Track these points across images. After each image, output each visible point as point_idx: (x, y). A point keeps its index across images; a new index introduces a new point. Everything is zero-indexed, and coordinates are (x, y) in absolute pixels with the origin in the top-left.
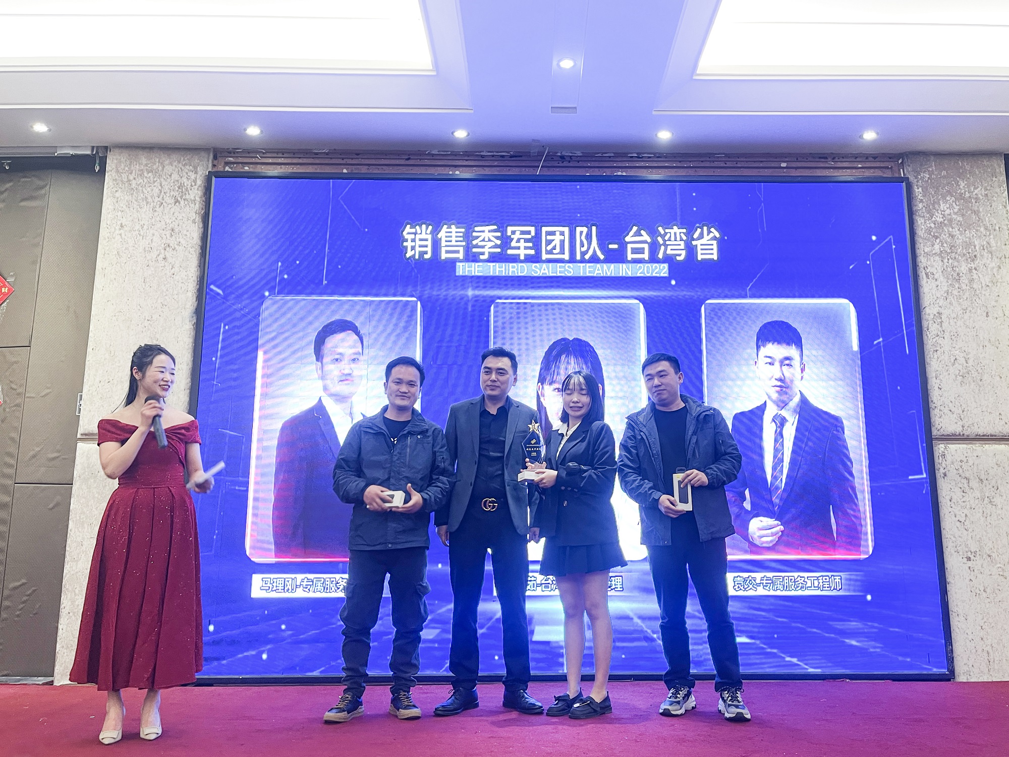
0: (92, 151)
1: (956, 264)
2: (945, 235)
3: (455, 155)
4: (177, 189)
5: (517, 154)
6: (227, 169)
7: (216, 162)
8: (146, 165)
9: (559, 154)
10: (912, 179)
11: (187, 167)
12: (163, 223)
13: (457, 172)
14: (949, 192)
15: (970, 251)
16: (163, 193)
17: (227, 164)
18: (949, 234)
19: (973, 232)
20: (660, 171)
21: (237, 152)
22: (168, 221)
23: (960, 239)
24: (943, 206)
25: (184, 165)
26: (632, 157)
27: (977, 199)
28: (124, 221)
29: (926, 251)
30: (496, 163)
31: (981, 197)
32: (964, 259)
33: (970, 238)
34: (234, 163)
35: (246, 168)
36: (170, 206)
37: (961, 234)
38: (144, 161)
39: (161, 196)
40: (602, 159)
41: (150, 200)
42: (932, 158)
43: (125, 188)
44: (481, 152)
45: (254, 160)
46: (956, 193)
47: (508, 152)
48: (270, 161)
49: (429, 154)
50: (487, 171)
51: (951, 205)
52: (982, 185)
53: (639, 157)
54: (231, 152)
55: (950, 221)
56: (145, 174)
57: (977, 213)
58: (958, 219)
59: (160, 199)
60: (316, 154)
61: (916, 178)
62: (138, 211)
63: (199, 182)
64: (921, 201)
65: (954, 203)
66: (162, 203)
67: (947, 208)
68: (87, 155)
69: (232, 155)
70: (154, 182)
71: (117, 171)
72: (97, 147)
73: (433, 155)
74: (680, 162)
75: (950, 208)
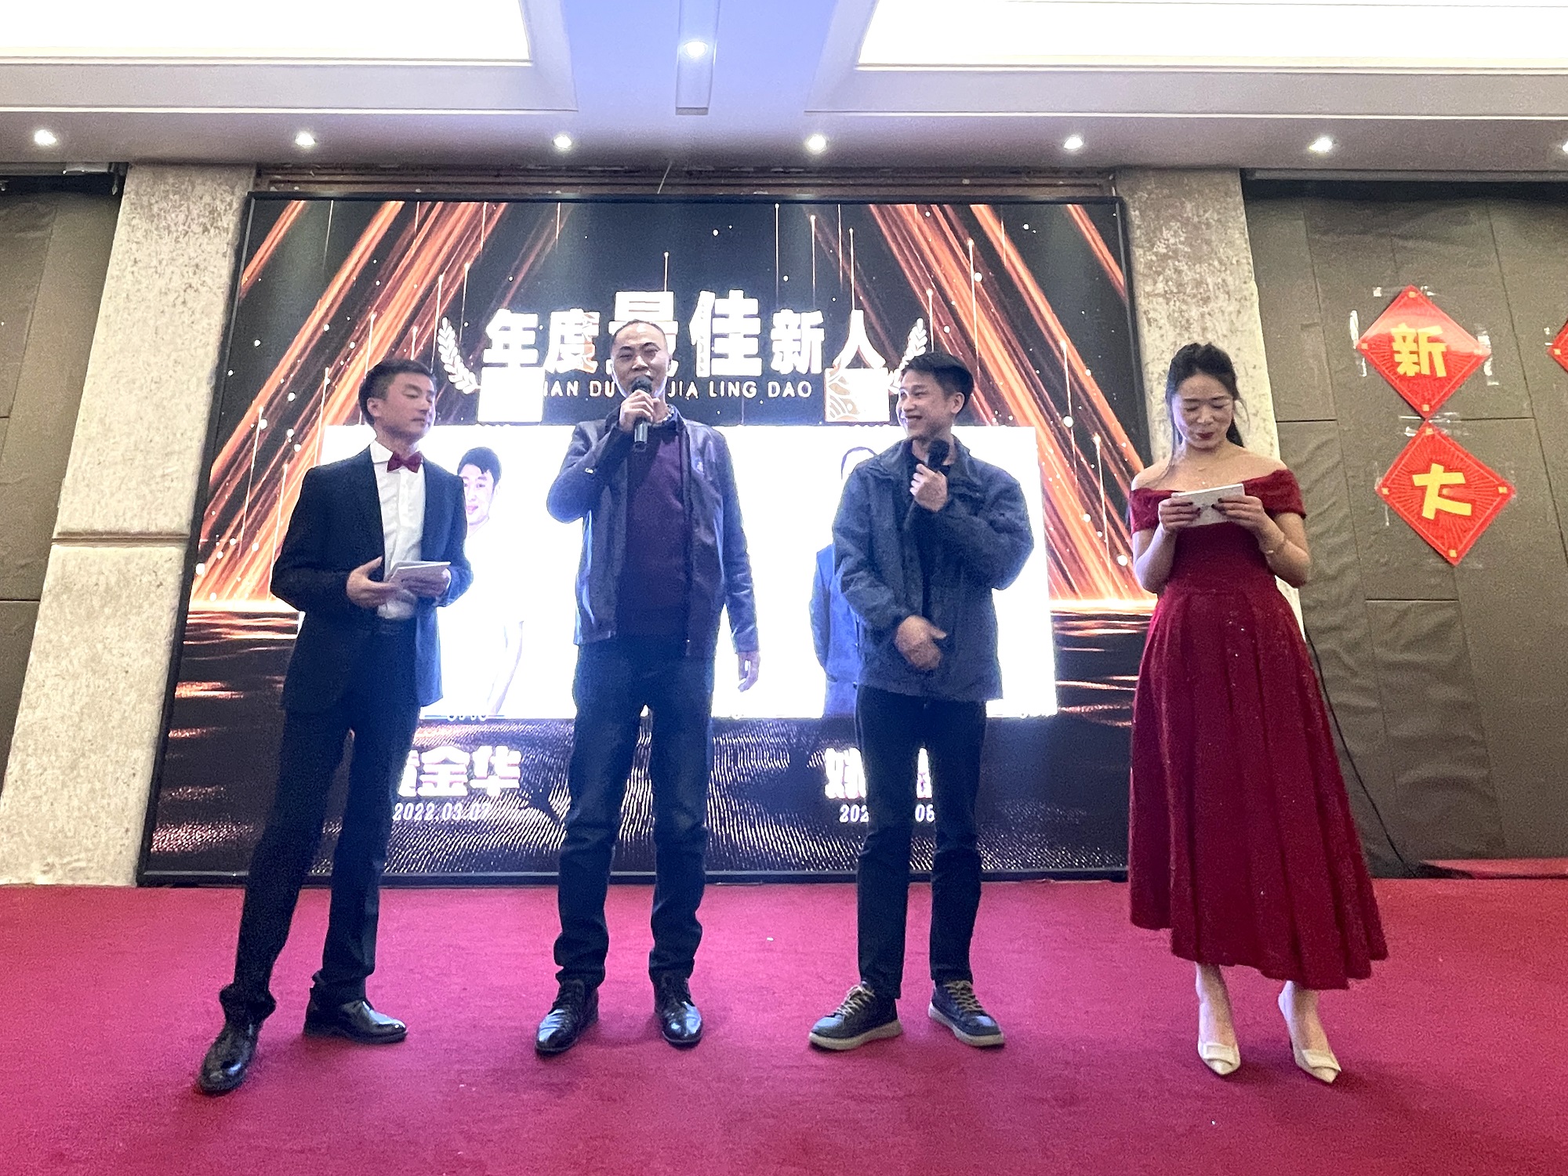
0: (110, 168)
1: (1184, 307)
2: (1170, 270)
3: (557, 169)
4: (207, 214)
5: (633, 169)
6: (273, 189)
7: (259, 181)
8: (173, 185)
9: (686, 169)
10: (1126, 199)
11: (223, 187)
12: (186, 257)
13: (558, 192)
14: (1173, 217)
15: (1202, 291)
16: (189, 218)
17: (273, 182)
18: (1176, 270)
19: (1205, 266)
20: (810, 189)
21: (287, 169)
22: (193, 255)
23: (1188, 276)
24: (1166, 234)
25: (219, 185)
26: (776, 172)
27: (1208, 225)
28: (138, 256)
29: (1146, 290)
30: (607, 181)
31: (1214, 223)
32: (1194, 300)
33: (1200, 273)
34: (280, 182)
35: (296, 188)
36: (197, 236)
37: (1190, 269)
38: (171, 181)
39: (187, 224)
40: (739, 175)
41: (173, 228)
42: (1151, 173)
43: (144, 214)
44: (588, 166)
45: (306, 178)
46: (1182, 217)
47: (622, 167)
48: (326, 178)
49: (523, 170)
50: (596, 190)
51: (1175, 232)
52: (1213, 207)
53: (786, 173)
54: (279, 167)
55: (1175, 252)
56: (171, 197)
57: (1208, 242)
58: (1186, 249)
59: (186, 228)
60: (385, 169)
61: (1131, 197)
62: (157, 242)
63: (235, 206)
64: (1139, 227)
65: (1180, 231)
66: (187, 232)
67: (1171, 237)
68: (104, 173)
69: (281, 171)
70: (181, 205)
71: (137, 193)
72: (116, 163)
73: (529, 170)
74: (836, 178)
75: (1176, 234)
